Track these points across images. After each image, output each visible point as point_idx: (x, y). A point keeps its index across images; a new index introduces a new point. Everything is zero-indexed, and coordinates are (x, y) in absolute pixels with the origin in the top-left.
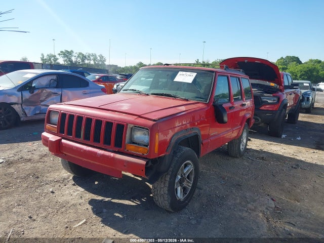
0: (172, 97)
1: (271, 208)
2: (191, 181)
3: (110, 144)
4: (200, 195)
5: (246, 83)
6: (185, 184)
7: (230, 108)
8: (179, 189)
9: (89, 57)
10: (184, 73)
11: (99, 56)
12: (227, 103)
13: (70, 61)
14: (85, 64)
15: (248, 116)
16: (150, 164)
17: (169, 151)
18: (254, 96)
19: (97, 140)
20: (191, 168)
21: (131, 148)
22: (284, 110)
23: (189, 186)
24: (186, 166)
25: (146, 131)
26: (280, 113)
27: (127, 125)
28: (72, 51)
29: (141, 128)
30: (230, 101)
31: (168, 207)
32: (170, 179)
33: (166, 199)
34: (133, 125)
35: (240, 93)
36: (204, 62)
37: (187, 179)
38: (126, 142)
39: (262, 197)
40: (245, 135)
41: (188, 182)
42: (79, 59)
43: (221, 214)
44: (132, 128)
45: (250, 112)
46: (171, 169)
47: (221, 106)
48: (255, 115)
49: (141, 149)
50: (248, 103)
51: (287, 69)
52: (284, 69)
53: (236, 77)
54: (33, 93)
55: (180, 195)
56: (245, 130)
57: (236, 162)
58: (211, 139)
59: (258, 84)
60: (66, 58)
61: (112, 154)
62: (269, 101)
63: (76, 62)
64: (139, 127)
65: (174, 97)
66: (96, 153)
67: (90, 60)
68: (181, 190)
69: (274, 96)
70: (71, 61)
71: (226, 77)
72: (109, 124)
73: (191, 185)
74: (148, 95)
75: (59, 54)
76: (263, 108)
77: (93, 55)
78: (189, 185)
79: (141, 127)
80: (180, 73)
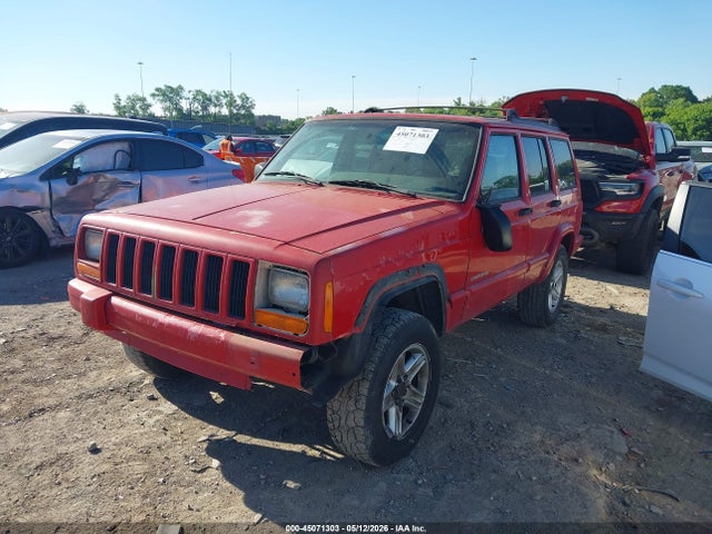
0: (378, 188)
1: (620, 454)
2: (421, 390)
3: (216, 309)
4: (446, 421)
5: (562, 152)
6: (407, 399)
7: (522, 212)
8: (393, 411)
9: (217, 98)
10: (408, 129)
11: (240, 97)
12: (512, 199)
13: (176, 109)
14: (209, 115)
15: (567, 229)
16: (315, 356)
17: (363, 325)
18: (581, 181)
19: (187, 298)
20: (419, 361)
21: (268, 319)
22: (654, 211)
23: (417, 403)
24: (409, 356)
25: (300, 279)
26: (646, 219)
27: (256, 262)
28: (181, 88)
29: (289, 269)
30: (521, 195)
31: (366, 457)
32: (370, 390)
33: (360, 438)
34: (271, 264)
35: (548, 173)
36: (472, 104)
37: (412, 387)
38: (256, 304)
39: (597, 427)
40: (558, 274)
41: (415, 394)
42: (196, 105)
43: (494, 471)
44: (269, 270)
45: (572, 219)
46: (372, 367)
47: (497, 208)
48: (585, 224)
49: (289, 322)
50: (567, 198)
51: (663, 114)
52: (656, 115)
53: (537, 137)
54: (75, 183)
55: (394, 425)
56: (559, 262)
57: (538, 339)
58: (474, 288)
59: (592, 153)
60: (168, 104)
61: (222, 335)
62: (619, 192)
63: (190, 111)
64: (284, 268)
65: (384, 190)
66: (185, 331)
67: (221, 105)
68: (397, 414)
69: (631, 180)
70: (180, 110)
71: (512, 138)
72: (214, 260)
73: (421, 401)
74: (321, 185)
75: (153, 95)
76: (605, 208)
77: (226, 96)
78: (417, 400)
79: (292, 269)
80: (399, 130)
